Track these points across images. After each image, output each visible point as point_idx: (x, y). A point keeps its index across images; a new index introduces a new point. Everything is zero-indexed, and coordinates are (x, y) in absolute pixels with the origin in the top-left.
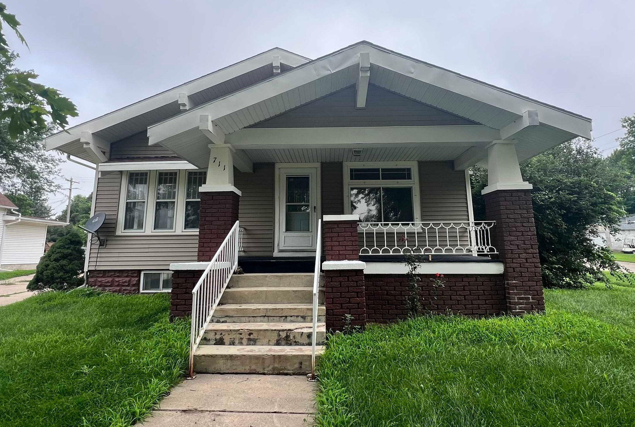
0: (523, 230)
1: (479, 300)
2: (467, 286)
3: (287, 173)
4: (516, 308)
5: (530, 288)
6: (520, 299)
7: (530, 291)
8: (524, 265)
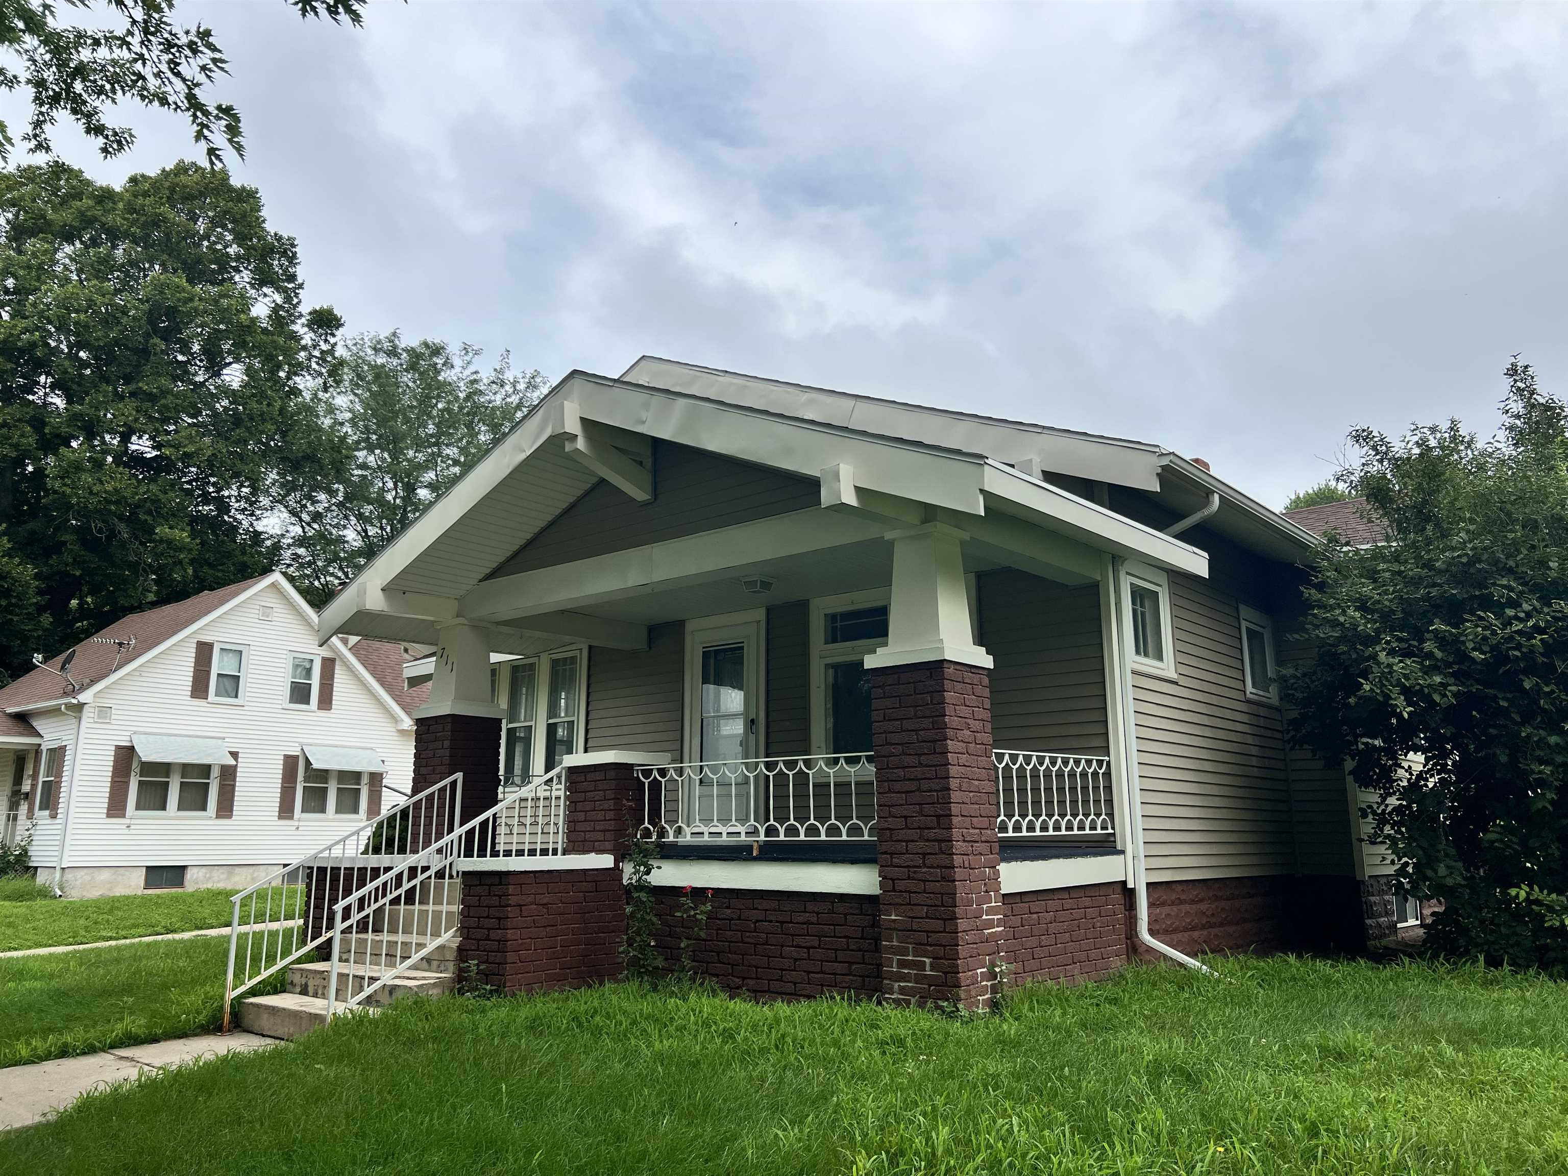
0: (920, 777)
1: (836, 961)
2: (813, 924)
3: (705, 642)
4: (892, 988)
5: (928, 937)
6: (902, 964)
7: (927, 944)
8: (915, 872)
